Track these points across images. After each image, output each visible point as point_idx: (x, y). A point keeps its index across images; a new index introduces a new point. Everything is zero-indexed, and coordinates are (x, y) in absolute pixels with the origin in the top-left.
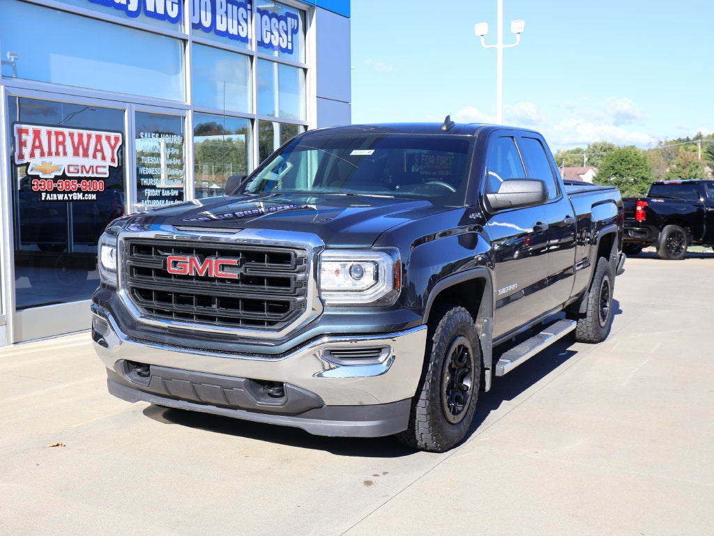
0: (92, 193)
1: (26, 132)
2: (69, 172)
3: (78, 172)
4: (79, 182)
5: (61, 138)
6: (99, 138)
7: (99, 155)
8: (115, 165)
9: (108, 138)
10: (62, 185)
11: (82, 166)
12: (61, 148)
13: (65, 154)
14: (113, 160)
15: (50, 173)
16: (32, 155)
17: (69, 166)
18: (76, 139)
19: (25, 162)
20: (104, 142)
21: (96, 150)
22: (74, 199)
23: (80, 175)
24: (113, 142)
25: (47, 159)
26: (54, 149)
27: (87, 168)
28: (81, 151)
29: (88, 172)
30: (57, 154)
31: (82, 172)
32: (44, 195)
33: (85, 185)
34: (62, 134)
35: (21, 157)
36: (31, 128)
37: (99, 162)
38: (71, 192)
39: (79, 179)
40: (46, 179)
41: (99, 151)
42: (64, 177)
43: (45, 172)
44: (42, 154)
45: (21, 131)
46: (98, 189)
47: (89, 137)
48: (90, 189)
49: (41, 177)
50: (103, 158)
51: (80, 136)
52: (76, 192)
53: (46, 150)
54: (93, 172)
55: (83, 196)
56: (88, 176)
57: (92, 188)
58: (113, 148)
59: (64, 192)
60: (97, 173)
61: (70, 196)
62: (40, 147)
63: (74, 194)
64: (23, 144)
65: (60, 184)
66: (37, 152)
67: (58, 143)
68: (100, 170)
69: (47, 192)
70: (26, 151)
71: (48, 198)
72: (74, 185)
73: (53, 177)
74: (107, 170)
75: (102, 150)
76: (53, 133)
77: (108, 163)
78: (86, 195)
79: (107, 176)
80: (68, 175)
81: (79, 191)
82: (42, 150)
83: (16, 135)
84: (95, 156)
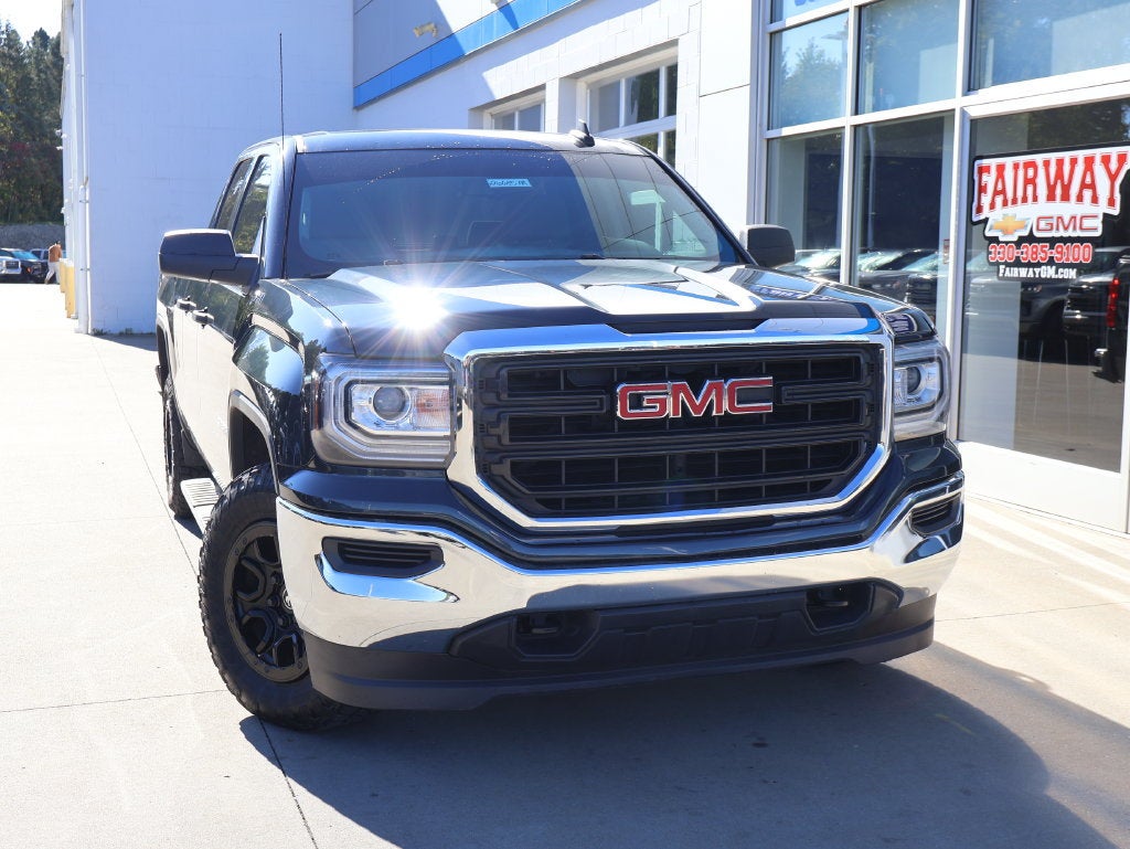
0: (1071, 266)
1: (987, 169)
2: (1038, 229)
3: (1051, 229)
4: (1052, 247)
5: (1031, 172)
6: (1089, 161)
7: (1088, 194)
8: (1116, 211)
9: (1106, 160)
10: (1027, 252)
11: (1059, 218)
12: (1030, 188)
13: (1035, 199)
14: (1111, 202)
15: (1012, 234)
16: (992, 206)
17: (1039, 219)
18: (1053, 169)
19: (982, 217)
20: (1099, 168)
21: (1084, 186)
22: (1043, 276)
23: (1054, 234)
24: (1114, 165)
25: (1010, 210)
26: (1020, 194)
27: (1066, 222)
28: (1059, 191)
29: (1066, 229)
30: (1025, 200)
31: (1058, 229)
32: (1002, 267)
33: (1061, 253)
34: (1032, 164)
35: (980, 210)
36: (993, 163)
37: (1087, 207)
38: (1039, 265)
39: (1052, 241)
40: (1007, 243)
41: (1088, 187)
42: (1031, 239)
43: (1006, 232)
44: (1005, 203)
45: (982, 170)
46: (1081, 259)
47: (1074, 161)
48: (1068, 259)
49: (1001, 239)
50: (1095, 200)
51: (1060, 163)
52: (1046, 264)
53: (1010, 195)
54: (1075, 228)
55: (1057, 273)
56: (1066, 234)
57: (1071, 258)
58: (1113, 178)
59: (1029, 265)
60: (1081, 228)
61: (1037, 270)
62: (1003, 192)
63: (1044, 267)
64: (982, 189)
65: (1025, 250)
66: (999, 200)
67: (1027, 181)
68: (1087, 223)
69: (1008, 265)
70: (986, 200)
71: (1008, 274)
72: (1043, 252)
73: (1015, 239)
74: (1098, 223)
75: (1093, 186)
76: (1021, 167)
77: (1103, 208)
78: (1061, 270)
79: (1098, 233)
80: (1037, 234)
81: (1051, 262)
82: (1005, 196)
83: (976, 178)
84: (1080, 198)
